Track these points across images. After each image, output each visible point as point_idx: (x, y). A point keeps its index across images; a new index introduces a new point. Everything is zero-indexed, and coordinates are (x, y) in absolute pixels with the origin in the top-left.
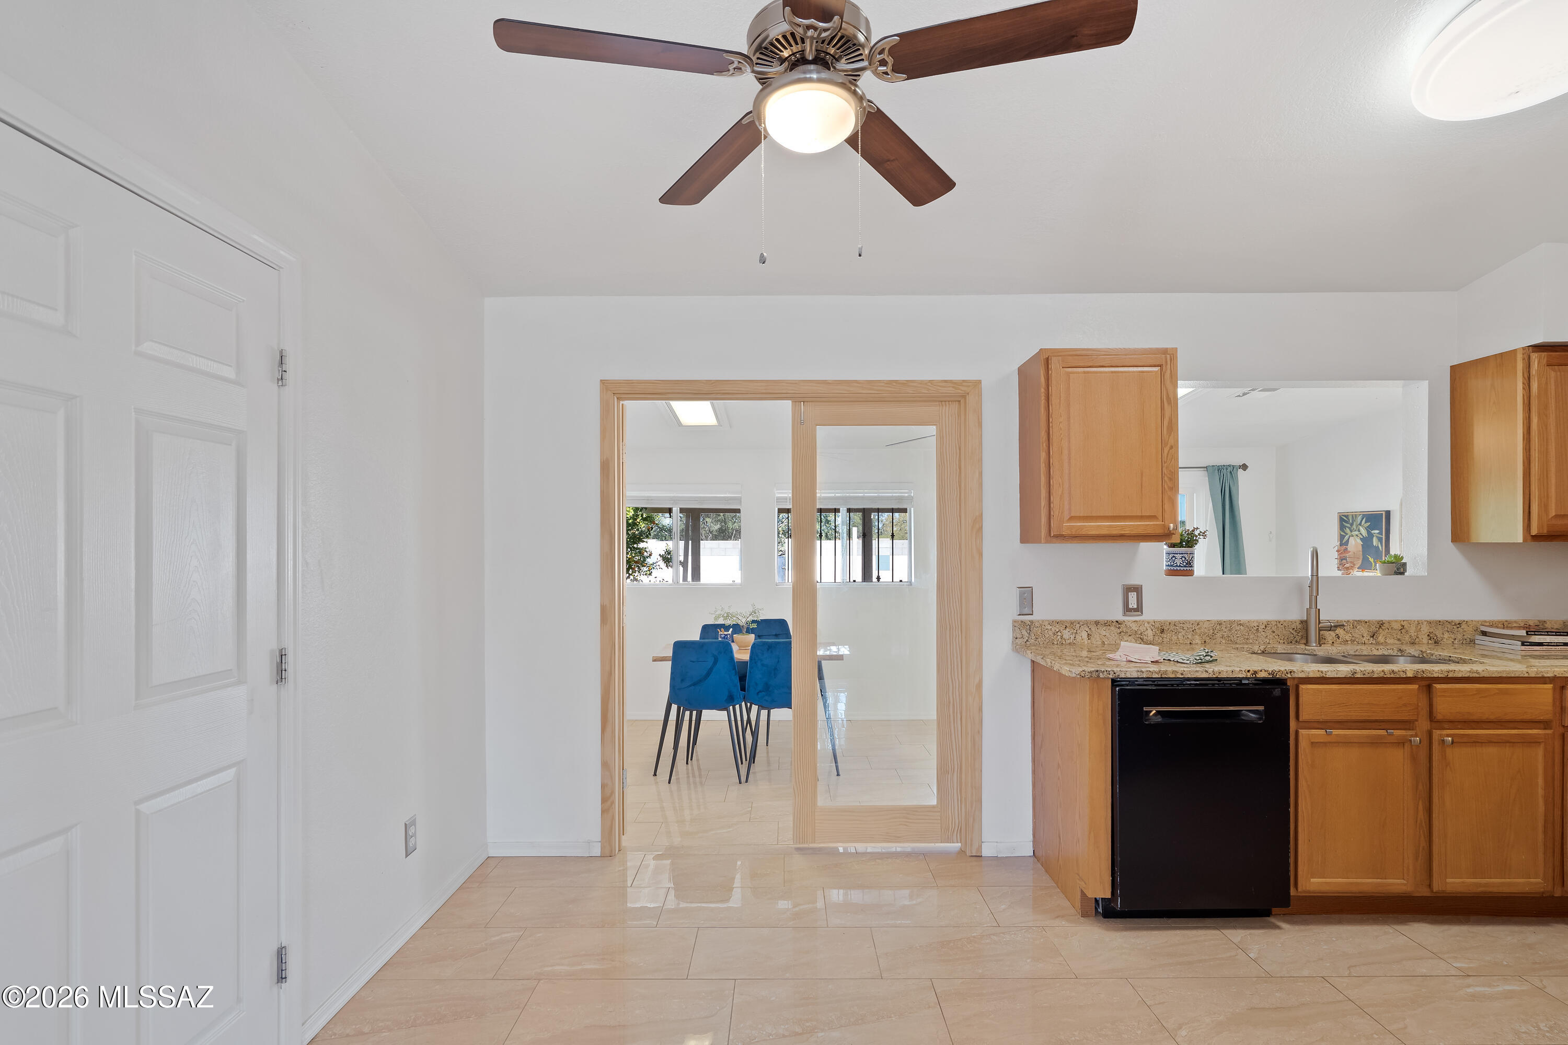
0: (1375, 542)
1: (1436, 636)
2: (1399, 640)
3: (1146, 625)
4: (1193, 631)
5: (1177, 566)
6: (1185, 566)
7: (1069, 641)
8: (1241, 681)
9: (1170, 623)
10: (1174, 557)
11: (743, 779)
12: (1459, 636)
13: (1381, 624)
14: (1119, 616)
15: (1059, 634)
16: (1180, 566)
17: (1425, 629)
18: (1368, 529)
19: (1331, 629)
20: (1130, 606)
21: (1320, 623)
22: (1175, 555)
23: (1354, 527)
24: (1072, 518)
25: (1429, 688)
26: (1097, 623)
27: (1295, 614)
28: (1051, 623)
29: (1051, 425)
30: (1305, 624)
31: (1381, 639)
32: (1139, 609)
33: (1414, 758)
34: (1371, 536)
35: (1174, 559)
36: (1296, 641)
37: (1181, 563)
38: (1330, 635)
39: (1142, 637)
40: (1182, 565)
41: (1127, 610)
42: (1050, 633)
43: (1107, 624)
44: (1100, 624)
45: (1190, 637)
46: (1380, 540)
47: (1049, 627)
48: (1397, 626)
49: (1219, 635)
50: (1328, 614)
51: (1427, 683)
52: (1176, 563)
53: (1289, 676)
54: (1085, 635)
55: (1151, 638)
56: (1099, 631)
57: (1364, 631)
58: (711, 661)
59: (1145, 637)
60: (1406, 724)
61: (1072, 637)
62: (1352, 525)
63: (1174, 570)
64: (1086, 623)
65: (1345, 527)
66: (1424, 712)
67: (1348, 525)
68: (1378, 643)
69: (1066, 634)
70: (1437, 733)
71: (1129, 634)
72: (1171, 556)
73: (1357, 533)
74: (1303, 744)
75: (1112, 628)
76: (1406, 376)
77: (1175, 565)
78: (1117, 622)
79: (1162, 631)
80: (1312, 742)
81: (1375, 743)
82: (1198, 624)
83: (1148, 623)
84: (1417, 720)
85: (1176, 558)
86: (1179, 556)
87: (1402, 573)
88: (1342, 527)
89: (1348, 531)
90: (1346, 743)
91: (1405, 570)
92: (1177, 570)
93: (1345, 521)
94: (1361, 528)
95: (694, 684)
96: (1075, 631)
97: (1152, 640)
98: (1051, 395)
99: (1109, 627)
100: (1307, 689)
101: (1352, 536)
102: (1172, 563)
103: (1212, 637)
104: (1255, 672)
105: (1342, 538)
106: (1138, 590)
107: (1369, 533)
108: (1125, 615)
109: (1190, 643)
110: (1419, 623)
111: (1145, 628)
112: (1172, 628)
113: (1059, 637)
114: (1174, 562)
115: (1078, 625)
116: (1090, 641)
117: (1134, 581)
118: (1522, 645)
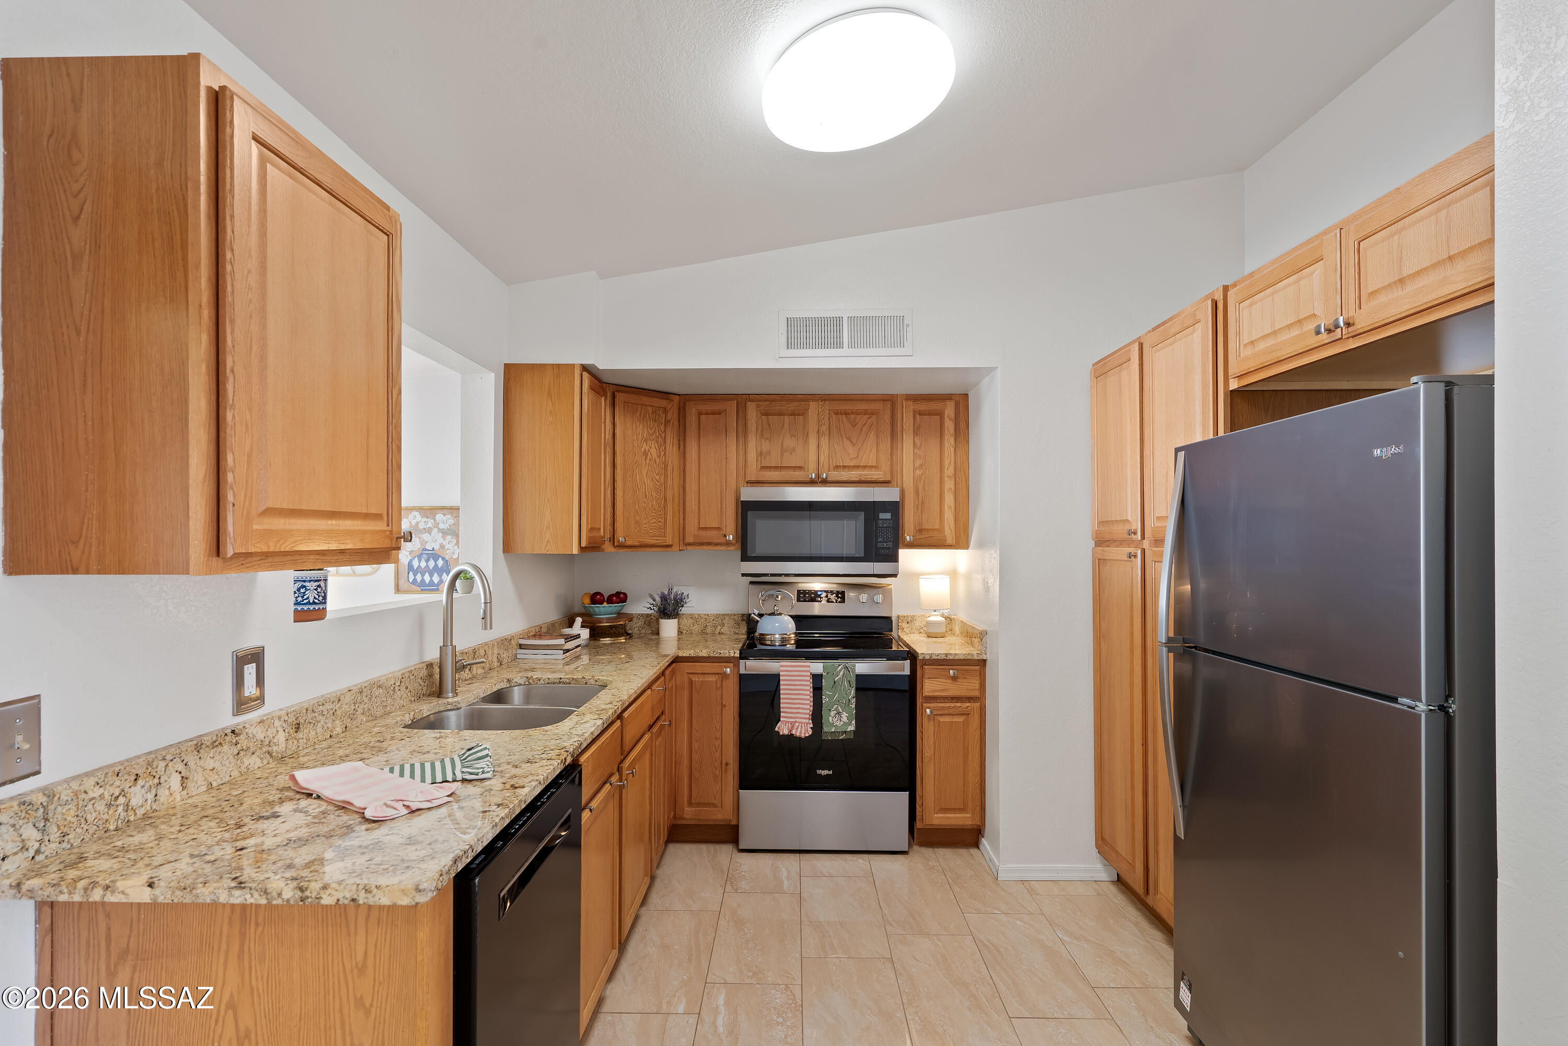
1: (501, 657)
3: (277, 723)
4: (333, 713)
5: (309, 603)
6: (320, 603)
7: (142, 811)
9: (307, 710)
10: (303, 587)
12: (511, 654)
13: (474, 652)
14: (228, 720)
15: (122, 800)
16: (314, 603)
17: (496, 651)
20: (247, 694)
21: (453, 660)
22: (305, 584)
24: (269, 512)
25: (622, 721)
26: (198, 746)
28: (102, 779)
35: (302, 590)
37: (315, 598)
39: (270, 749)
40: (316, 601)
41: (241, 704)
42: (100, 806)
43: (217, 742)
44: (204, 746)
45: (330, 725)
47: (98, 792)
49: (360, 711)
51: (622, 715)
53: (581, 748)
54: (175, 781)
55: (282, 745)
56: (202, 763)
59: (275, 748)
61: (150, 796)
63: (303, 610)
64: (180, 752)
69: (138, 796)
71: (251, 751)
72: (300, 584)
74: (583, 837)
75: (226, 748)
77: (305, 601)
78: (229, 732)
79: (298, 728)
81: (606, 803)
82: (339, 700)
83: (280, 718)
85: (306, 590)
86: (312, 585)
92: (309, 610)
96: (156, 781)
97: (284, 750)
99: (220, 748)
100: (585, 762)
102: (300, 599)
103: (353, 717)
104: (565, 759)
106: (256, 657)
108: (237, 712)
109: (331, 736)
111: (274, 731)
112: (310, 715)
113: (120, 809)
114: (305, 597)
115: (162, 764)
116: (185, 792)
117: (249, 643)
118: (564, 653)
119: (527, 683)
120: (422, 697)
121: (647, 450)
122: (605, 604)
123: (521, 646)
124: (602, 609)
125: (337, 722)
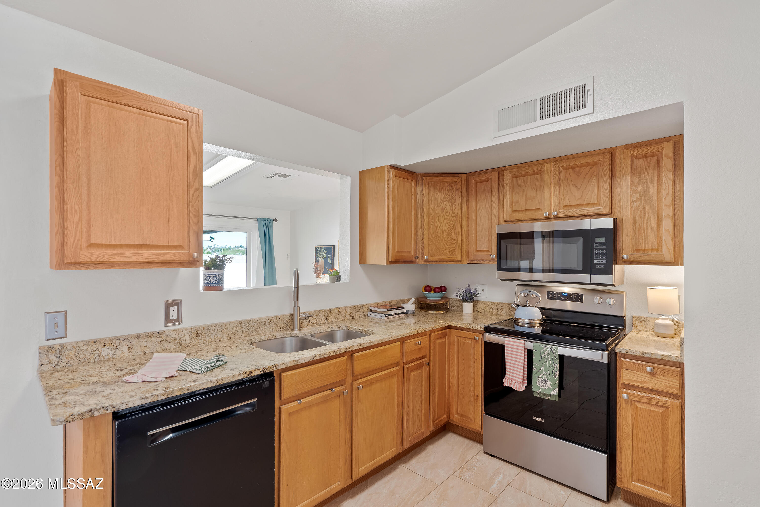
0: (329, 260)
1: (353, 314)
2: (338, 319)
3: (184, 331)
4: (222, 331)
5: (210, 283)
6: (217, 284)
7: (108, 357)
8: (243, 380)
9: (204, 328)
10: (208, 276)
12: (362, 314)
13: (330, 311)
15: (97, 352)
16: (213, 283)
17: (349, 311)
18: (327, 254)
19: (305, 318)
20: (171, 318)
21: (300, 315)
22: (209, 275)
23: (321, 253)
24: (91, 247)
25: (352, 356)
26: (138, 336)
27: (287, 311)
28: (87, 343)
29: (65, 149)
30: (292, 315)
31: (330, 320)
32: (179, 319)
33: (345, 403)
34: (327, 257)
35: (208, 278)
36: (288, 328)
37: (213, 281)
38: (305, 322)
39: (180, 342)
40: (214, 283)
41: (168, 321)
42: (86, 353)
43: (148, 336)
44: (141, 337)
45: (219, 336)
46: (331, 259)
47: (85, 348)
48: (337, 311)
49: (240, 331)
50: (305, 308)
51: (351, 353)
52: (210, 281)
53: (275, 369)
54: (125, 349)
55: (188, 341)
56: (140, 343)
57: (322, 316)
59: (183, 342)
60: (341, 383)
61: (112, 353)
62: (320, 252)
64: (127, 338)
65: (318, 253)
66: (349, 372)
67: (319, 252)
68: (328, 323)
69: (105, 351)
70: (355, 383)
71: (169, 341)
73: (322, 256)
74: (284, 416)
75: (153, 339)
76: (342, 172)
77: (209, 283)
78: (158, 333)
79: (198, 335)
80: (289, 413)
81: (325, 400)
82: (225, 326)
83: (186, 330)
84: (346, 379)
85: (210, 278)
86: (212, 276)
87: (339, 281)
88: (316, 253)
89: (319, 255)
90: (309, 406)
91: (340, 279)
92: (210, 286)
93: (317, 249)
94: (324, 253)
96: (115, 347)
97: (189, 343)
98: (66, 118)
99: (150, 339)
100: (287, 375)
101: (320, 257)
102: (207, 282)
103: (235, 333)
104: (251, 372)
105: (316, 258)
106: (179, 304)
107: (327, 256)
108: (166, 325)
109: (220, 340)
110: (346, 308)
111: (183, 335)
112: (206, 331)
113: (96, 355)
114: (209, 281)
115: (118, 341)
116: (130, 353)
117: (175, 297)
118: (386, 316)
119: (347, 329)
120: (286, 329)
121: (444, 207)
122: (432, 292)
123: (371, 311)
124: (430, 295)
125: (225, 335)
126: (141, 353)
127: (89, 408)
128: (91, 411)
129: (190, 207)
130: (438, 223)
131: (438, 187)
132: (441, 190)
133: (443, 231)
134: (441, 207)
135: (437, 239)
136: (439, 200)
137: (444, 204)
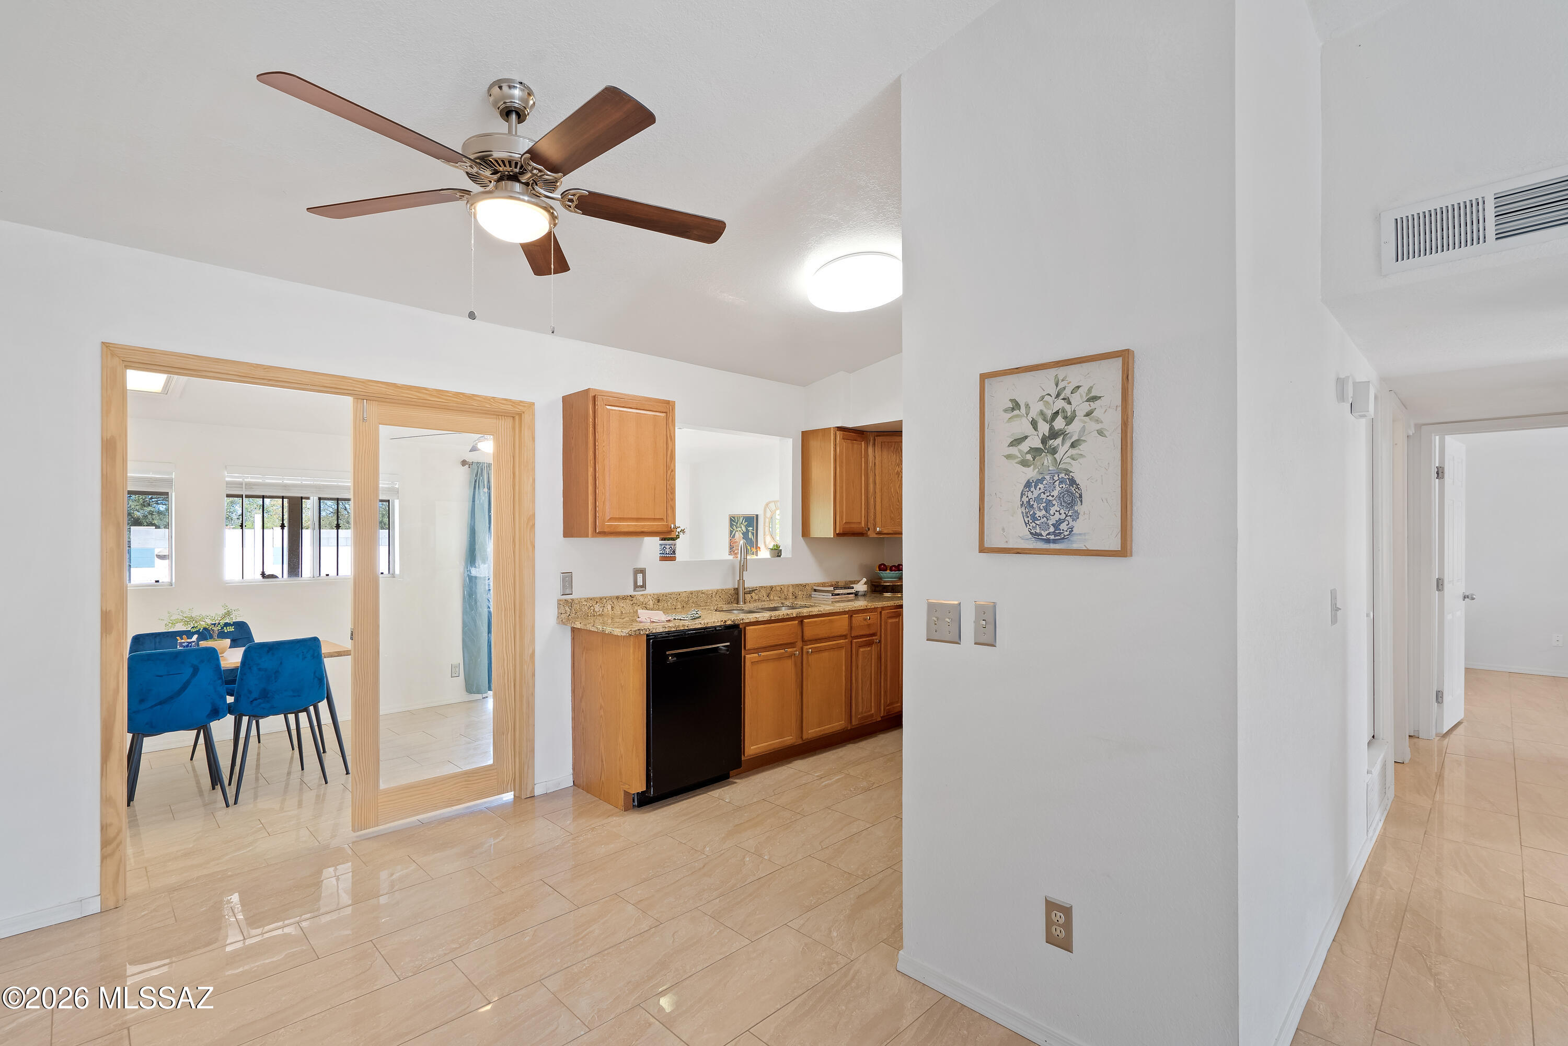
0: (750, 535)
1: (795, 593)
2: (780, 597)
3: (649, 597)
4: (676, 599)
5: (666, 554)
6: (672, 554)
7: (599, 613)
8: (716, 628)
9: (663, 595)
11: (231, 800)
12: (805, 593)
13: (772, 588)
14: (630, 591)
15: (592, 608)
16: (669, 554)
17: (791, 590)
18: (747, 526)
19: (750, 592)
20: (638, 584)
21: (745, 589)
23: (738, 524)
24: (611, 519)
25: (801, 622)
26: (617, 598)
27: (730, 585)
28: (587, 600)
29: (597, 447)
30: (736, 590)
31: (772, 597)
32: (644, 586)
33: (796, 665)
34: (748, 531)
35: (664, 549)
36: (732, 602)
37: (668, 552)
38: (748, 597)
39: (646, 605)
41: (636, 586)
42: (586, 608)
43: (624, 598)
44: (619, 598)
45: (674, 604)
46: (753, 534)
47: (585, 603)
48: (778, 589)
49: (691, 601)
50: (750, 583)
51: (800, 619)
52: (666, 552)
53: (742, 622)
54: (610, 607)
55: (651, 606)
56: (618, 604)
57: (764, 593)
58: (189, 671)
59: (648, 606)
60: (792, 645)
61: (601, 610)
62: (737, 523)
63: (664, 556)
64: (611, 598)
65: (733, 525)
66: (800, 637)
67: (735, 524)
68: (770, 600)
69: (597, 607)
70: (805, 647)
71: (638, 604)
72: (664, 546)
73: (740, 529)
74: (748, 664)
75: (628, 601)
76: (782, 434)
78: (631, 596)
79: (658, 602)
80: (752, 662)
81: (779, 658)
82: (679, 594)
83: (650, 595)
84: (797, 642)
85: (666, 548)
86: (668, 547)
87: (780, 556)
88: (731, 525)
89: (735, 527)
90: (766, 660)
91: (781, 554)
92: (667, 556)
93: (733, 520)
94: (742, 526)
95: (161, 703)
96: (603, 605)
98: (598, 425)
99: (625, 601)
100: (750, 629)
101: (737, 531)
102: (663, 552)
103: (687, 603)
104: (725, 621)
105: (731, 532)
106: (643, 571)
107: (747, 529)
108: (635, 590)
109: (675, 608)
110: (788, 586)
111: (648, 599)
112: (664, 598)
113: (592, 610)
115: (605, 600)
116: (613, 612)
117: (641, 565)
122: (888, 571)
123: (815, 590)
124: (885, 574)
125: (679, 603)
126: (619, 612)
127: (638, 628)
128: (639, 630)
129: (668, 485)
130: (892, 490)
131: (892, 448)
132: (896, 451)
133: (898, 499)
134: (896, 471)
135: (892, 509)
136: (894, 463)
137: (899, 467)
